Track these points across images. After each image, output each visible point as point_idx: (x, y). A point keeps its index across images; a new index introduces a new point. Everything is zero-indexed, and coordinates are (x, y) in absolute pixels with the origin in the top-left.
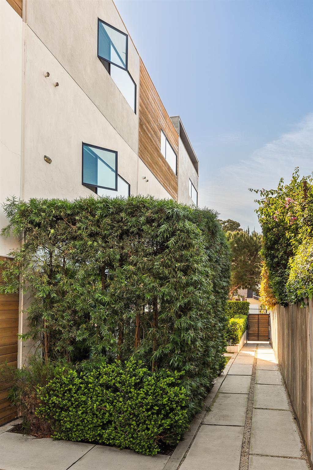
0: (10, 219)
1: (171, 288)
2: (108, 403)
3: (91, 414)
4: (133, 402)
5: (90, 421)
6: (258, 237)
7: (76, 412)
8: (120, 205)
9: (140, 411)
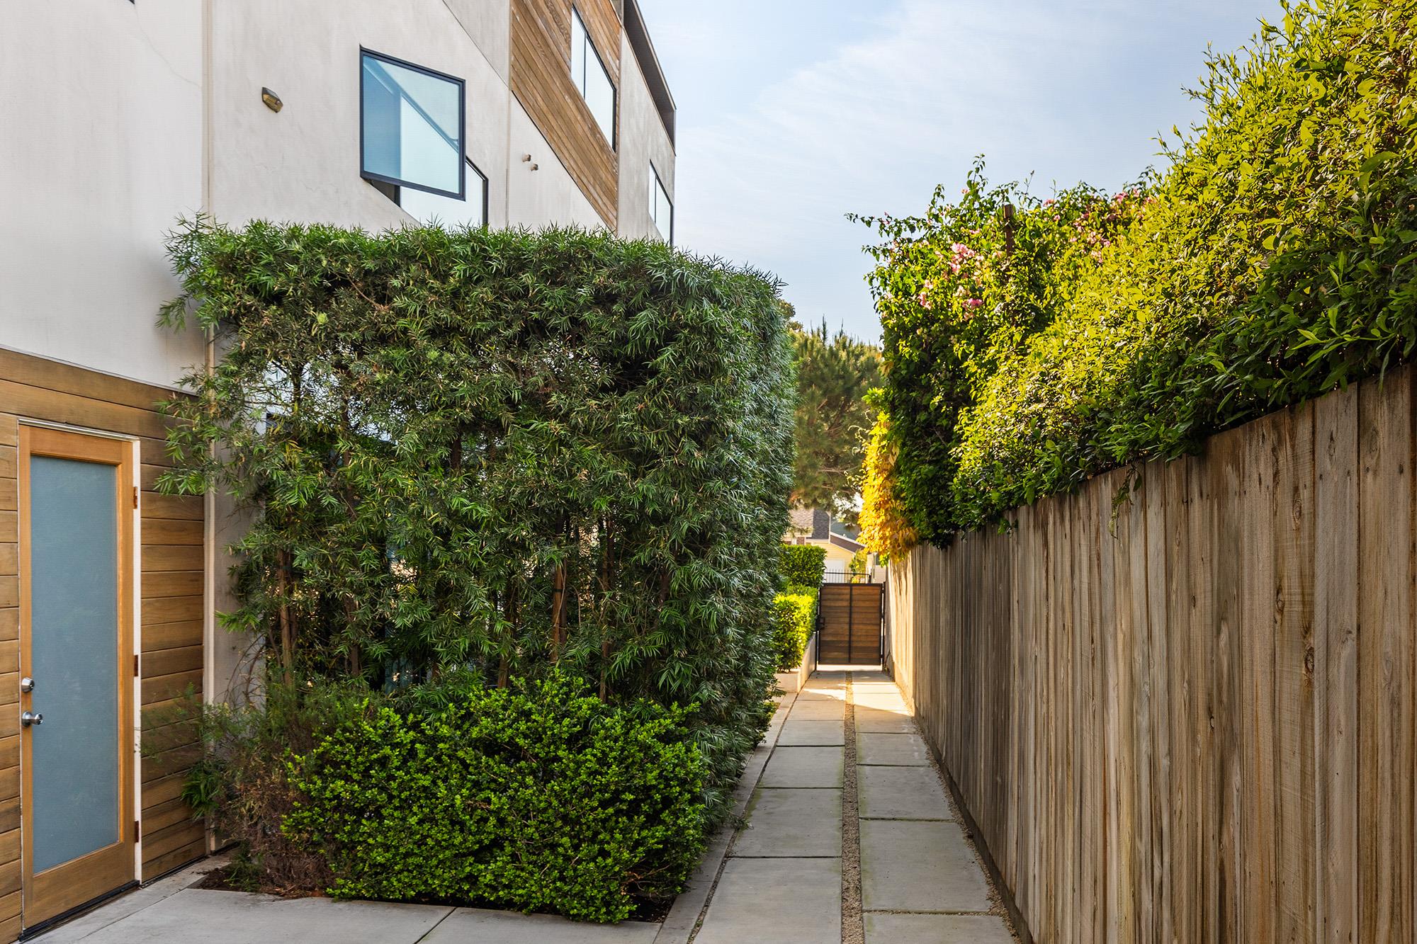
0: (184, 278)
1: (664, 483)
2: (494, 791)
3: (446, 822)
4: (567, 786)
5: (445, 840)
6: (853, 352)
7: (401, 820)
8: (519, 250)
9: (582, 808)
